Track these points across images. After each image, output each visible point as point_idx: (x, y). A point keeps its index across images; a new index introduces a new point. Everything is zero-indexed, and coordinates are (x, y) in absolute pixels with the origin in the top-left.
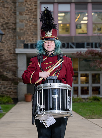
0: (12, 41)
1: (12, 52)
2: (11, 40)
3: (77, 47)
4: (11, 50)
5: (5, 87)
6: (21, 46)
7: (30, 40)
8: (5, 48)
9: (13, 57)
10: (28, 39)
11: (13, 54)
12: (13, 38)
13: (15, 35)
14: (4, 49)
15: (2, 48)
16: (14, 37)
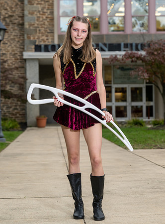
0: (19, 41)
1: (19, 57)
2: (17, 40)
3: (110, 50)
4: (17, 54)
5: (8, 108)
6: (32, 48)
7: (43, 40)
8: (8, 51)
9: (20, 64)
10: (41, 38)
11: (19, 60)
12: (20, 38)
13: (22, 33)
14: (6, 53)
15: (4, 52)
16: (20, 36)
